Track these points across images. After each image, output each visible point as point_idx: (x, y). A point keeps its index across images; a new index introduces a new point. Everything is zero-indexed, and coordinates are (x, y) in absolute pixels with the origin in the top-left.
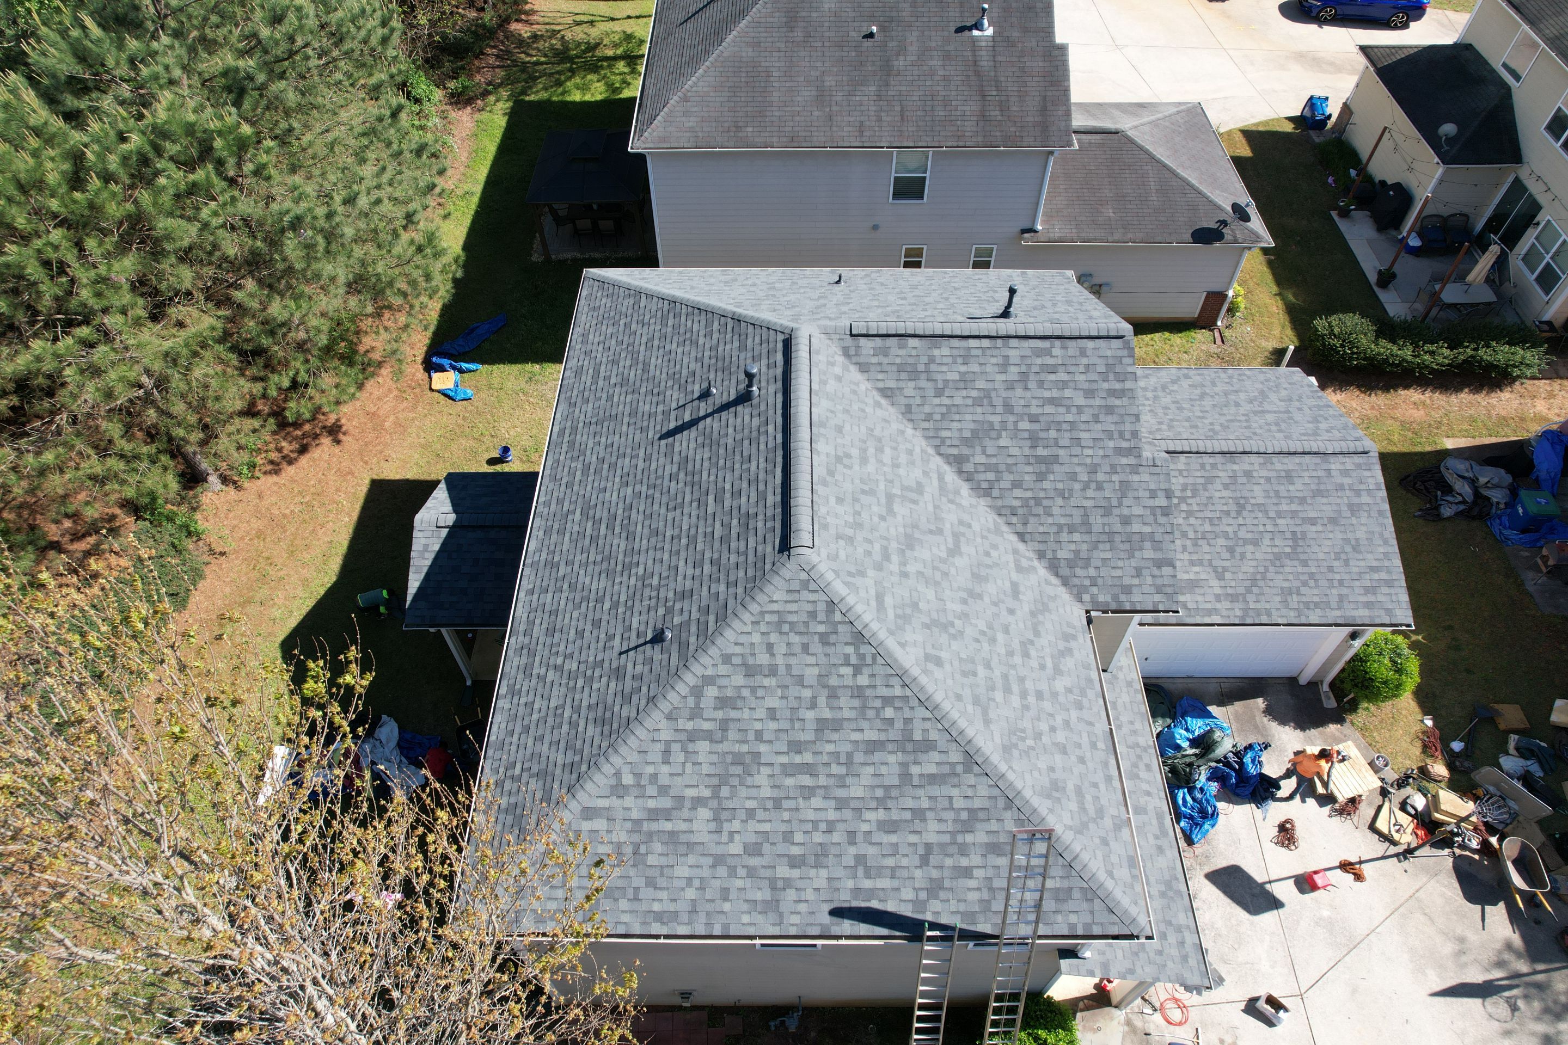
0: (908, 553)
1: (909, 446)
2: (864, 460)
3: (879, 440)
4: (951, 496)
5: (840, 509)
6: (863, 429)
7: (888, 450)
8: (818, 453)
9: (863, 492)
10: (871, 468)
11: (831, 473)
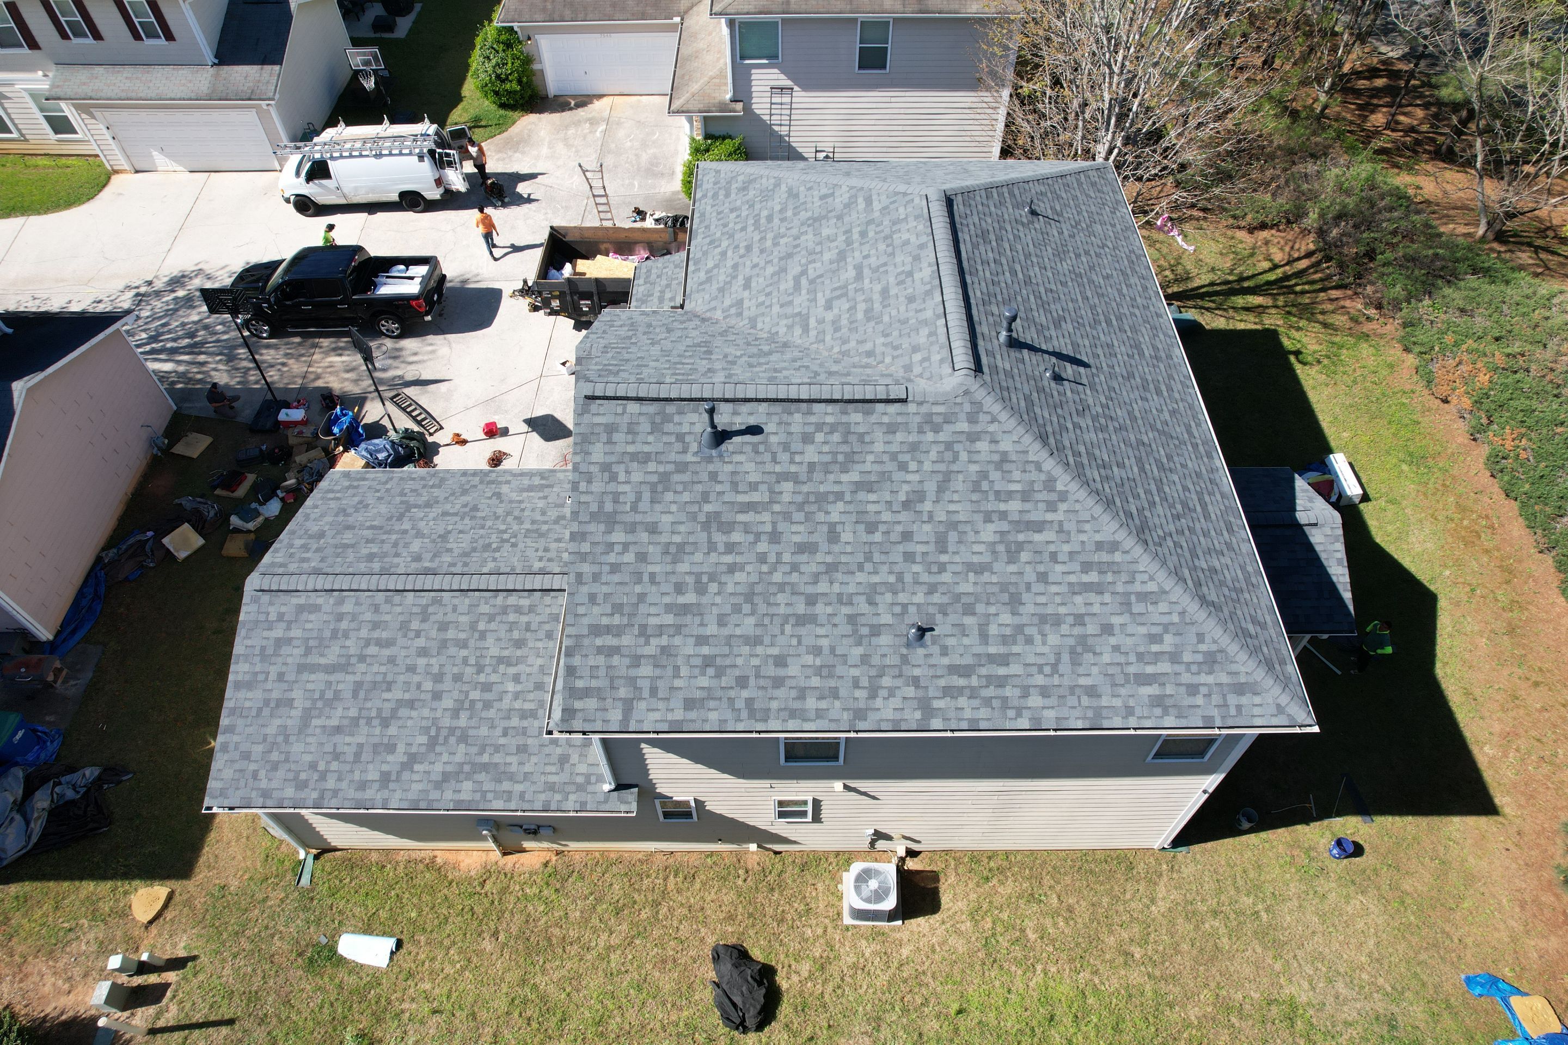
0: (843, 246)
1: (838, 335)
2: (885, 292)
3: (869, 319)
4: (797, 319)
5: (905, 236)
6: (886, 319)
7: (860, 315)
8: (930, 265)
9: (885, 264)
10: (878, 287)
11: (917, 258)
